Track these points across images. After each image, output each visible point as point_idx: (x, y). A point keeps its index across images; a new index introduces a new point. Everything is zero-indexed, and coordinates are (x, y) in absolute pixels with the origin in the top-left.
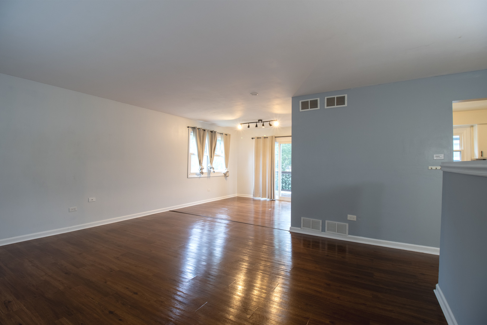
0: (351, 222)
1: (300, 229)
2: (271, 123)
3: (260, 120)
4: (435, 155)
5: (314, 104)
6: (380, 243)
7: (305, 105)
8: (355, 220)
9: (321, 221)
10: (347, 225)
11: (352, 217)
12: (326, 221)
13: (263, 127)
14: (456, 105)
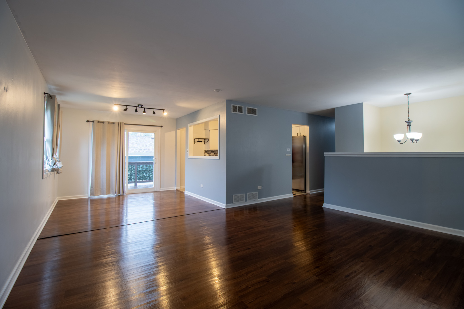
0: (259, 191)
1: (232, 204)
2: (155, 111)
3: (140, 106)
4: (287, 149)
5: (240, 109)
6: (271, 199)
7: (235, 109)
8: (261, 188)
9: (245, 194)
10: (258, 192)
11: (260, 187)
12: (248, 193)
13: (144, 113)
14: (293, 126)
